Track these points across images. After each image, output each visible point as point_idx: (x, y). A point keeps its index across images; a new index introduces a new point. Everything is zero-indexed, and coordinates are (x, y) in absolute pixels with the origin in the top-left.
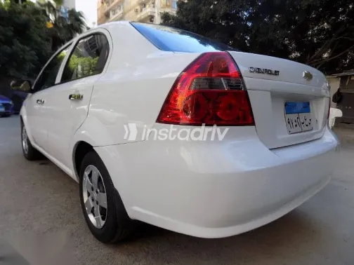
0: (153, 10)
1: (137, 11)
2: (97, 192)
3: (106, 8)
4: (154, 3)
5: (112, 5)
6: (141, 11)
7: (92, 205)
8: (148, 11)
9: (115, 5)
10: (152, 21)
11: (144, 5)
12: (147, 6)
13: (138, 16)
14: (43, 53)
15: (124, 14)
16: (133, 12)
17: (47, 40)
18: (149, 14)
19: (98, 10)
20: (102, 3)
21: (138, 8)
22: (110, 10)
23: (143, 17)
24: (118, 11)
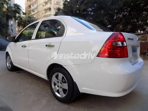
0: (51, 6)
1: (43, 5)
2: (61, 83)
3: (29, 3)
4: (51, 3)
5: (32, 2)
6: (45, 6)
7: (57, 88)
8: (48, 6)
9: (33, 3)
10: (50, 10)
11: (46, 3)
12: (48, 4)
13: (44, 8)
14: (2, 22)
15: (37, 6)
16: (41, 6)
17: (4, 17)
18: (49, 7)
19: (25, 4)
20: (27, 1)
21: (44, 4)
22: (31, 4)
23: (46, 8)
24: (35, 5)
